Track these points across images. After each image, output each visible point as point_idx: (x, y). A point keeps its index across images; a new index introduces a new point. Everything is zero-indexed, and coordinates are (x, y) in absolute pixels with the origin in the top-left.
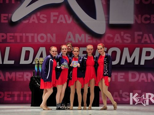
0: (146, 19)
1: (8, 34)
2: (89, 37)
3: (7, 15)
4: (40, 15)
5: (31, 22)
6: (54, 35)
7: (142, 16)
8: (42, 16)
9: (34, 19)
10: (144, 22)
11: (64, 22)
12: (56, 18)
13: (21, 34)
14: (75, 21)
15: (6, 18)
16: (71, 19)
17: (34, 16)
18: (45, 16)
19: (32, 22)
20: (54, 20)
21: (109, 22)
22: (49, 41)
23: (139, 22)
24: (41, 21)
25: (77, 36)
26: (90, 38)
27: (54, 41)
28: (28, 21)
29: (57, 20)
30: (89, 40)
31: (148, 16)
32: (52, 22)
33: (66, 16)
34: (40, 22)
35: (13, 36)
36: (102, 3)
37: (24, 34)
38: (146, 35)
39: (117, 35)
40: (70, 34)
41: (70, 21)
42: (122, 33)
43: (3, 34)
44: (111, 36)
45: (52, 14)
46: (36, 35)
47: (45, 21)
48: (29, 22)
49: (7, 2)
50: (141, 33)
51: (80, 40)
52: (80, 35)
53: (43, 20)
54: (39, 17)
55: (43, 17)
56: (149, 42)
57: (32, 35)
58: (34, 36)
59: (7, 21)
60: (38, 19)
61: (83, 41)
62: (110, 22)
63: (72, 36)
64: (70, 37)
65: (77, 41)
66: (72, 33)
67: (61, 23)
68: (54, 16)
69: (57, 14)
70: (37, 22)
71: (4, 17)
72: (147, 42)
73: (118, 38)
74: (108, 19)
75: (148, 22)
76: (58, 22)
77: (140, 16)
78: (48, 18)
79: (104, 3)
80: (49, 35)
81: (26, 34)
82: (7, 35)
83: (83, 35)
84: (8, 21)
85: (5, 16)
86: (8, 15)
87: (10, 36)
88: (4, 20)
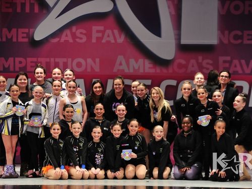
0: (236, 37)
1: (28, 59)
2: (149, 63)
3: (26, 30)
4: (76, 30)
5: (63, 41)
6: (97, 60)
7: (230, 33)
8: (79, 31)
9: (67, 37)
10: (233, 41)
11: (113, 41)
12: (100, 35)
13: (48, 60)
14: (128, 40)
15: (25, 35)
16: (123, 36)
17: (68, 32)
18: (84, 32)
19: (65, 41)
20: (98, 38)
21: (180, 42)
22: (89, 70)
23: (226, 42)
24: (78, 40)
25: (132, 61)
26: (151, 66)
27: (97, 69)
28: (58, 39)
29: (102, 38)
30: (149, 68)
31: (239, 33)
32: (94, 41)
33: (116, 32)
34: (76, 41)
35: (35, 62)
36: (170, 13)
37: (52, 60)
38: (236, 62)
39: (193, 61)
40: (121, 58)
41: (121, 39)
42: (200, 58)
43: (22, 59)
44: (183, 62)
45: (95, 28)
46: (70, 60)
47: (84, 39)
48: (60, 40)
49: (27, 12)
50: (228, 58)
51: (136, 68)
52: (137, 61)
53: (81, 39)
54: (75, 33)
55: (81, 33)
56: (240, 72)
57: (65, 60)
58: (67, 62)
59: (26, 40)
60: (74, 36)
61: (141, 71)
62: (182, 41)
63: (124, 62)
64: (121, 64)
65: (132, 71)
66: (124, 57)
67: (108, 42)
68: (98, 31)
69: (101, 28)
70: (71, 41)
71: (23, 33)
72: (237, 72)
73: (193, 66)
74: (178, 37)
75: (240, 41)
76: (104, 41)
77: (226, 32)
78: (89, 35)
79: (173, 13)
80: (89, 61)
81: (55, 60)
82: (26, 60)
83: (141, 61)
84: (29, 40)
85: (24, 31)
86: (29, 30)
87: (31, 62)
88: (23, 37)
